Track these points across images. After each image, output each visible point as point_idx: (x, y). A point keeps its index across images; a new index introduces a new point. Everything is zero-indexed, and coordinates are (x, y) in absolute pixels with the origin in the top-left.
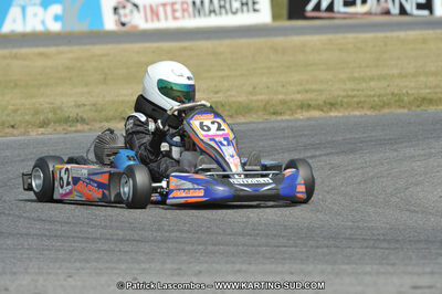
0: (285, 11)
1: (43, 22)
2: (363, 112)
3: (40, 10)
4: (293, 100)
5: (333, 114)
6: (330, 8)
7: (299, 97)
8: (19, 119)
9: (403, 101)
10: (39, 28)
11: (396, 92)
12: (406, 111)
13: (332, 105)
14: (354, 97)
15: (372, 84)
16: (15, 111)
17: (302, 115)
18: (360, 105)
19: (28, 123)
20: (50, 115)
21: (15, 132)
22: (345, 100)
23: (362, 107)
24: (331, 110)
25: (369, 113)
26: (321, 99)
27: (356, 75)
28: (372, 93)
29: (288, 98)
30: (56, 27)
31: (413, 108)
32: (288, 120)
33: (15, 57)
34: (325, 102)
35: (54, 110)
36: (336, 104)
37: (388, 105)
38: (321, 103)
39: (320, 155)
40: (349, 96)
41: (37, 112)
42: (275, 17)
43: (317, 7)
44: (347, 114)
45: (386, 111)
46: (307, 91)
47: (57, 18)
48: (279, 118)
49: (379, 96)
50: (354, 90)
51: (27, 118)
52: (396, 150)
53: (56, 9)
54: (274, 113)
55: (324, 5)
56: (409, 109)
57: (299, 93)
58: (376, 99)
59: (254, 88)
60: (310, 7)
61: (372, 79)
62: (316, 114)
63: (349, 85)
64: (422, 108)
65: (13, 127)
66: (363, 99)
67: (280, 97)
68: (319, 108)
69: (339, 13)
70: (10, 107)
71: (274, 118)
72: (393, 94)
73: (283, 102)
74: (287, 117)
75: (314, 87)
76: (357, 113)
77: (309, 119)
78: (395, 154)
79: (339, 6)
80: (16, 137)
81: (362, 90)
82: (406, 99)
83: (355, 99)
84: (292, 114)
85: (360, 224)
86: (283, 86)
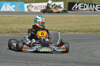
0: (67, 9)
1: (10, 9)
2: (83, 33)
3: (10, 6)
4: (67, 30)
5: (76, 33)
6: (78, 9)
7: (68, 29)
10: (10, 10)
11: (91, 29)
12: (93, 33)
13: (76, 31)
15: (86, 27)
16: (2, 29)
17: (69, 33)
18: (82, 31)
19: (5, 32)
20: (10, 31)
21: (2, 34)
22: (79, 30)
24: (76, 32)
26: (74, 29)
27: (82, 24)
28: (85, 29)
29: (66, 29)
30: (13, 10)
31: (95, 33)
32: (65, 34)
33: (3, 17)
35: (11, 30)
37: (88, 32)
38: (73, 30)
39: (72, 43)
40: (80, 29)
41: (7, 30)
43: (75, 8)
44: (79, 33)
45: (89, 33)
46: (70, 28)
47: (14, 8)
48: (63, 34)
51: (5, 31)
52: (90, 42)
53: (14, 6)
54: (62, 32)
55: (76, 8)
56: (94, 33)
58: (86, 30)
59: (58, 26)
60: (73, 8)
61: (86, 25)
62: (72, 33)
63: (80, 27)
64: (97, 33)
65: (1, 33)
66: (83, 30)
67: (64, 29)
68: (73, 32)
69: (80, 10)
72: (90, 29)
73: (65, 30)
74: (65, 33)
75: (72, 27)
76: (82, 33)
77: (70, 34)
78: (90, 43)
79: (80, 8)
81: (83, 28)
82: (93, 30)
83: (82, 30)
84: (66, 33)
85: (80, 59)
86: (65, 26)
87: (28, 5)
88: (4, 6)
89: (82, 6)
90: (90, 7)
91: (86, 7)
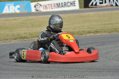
0: (83, 6)
1: (14, 10)
3: (13, 7)
5: (97, 34)
6: (96, 4)
7: (87, 30)
8: (9, 37)
9: (117, 30)
10: (13, 12)
11: (115, 28)
13: (97, 32)
14: (103, 29)
15: (108, 26)
16: (7, 35)
17: (88, 35)
18: (105, 32)
19: (11, 39)
20: (17, 36)
21: (7, 41)
22: (101, 30)
23: (106, 32)
25: (107, 34)
27: (103, 23)
28: (108, 28)
29: (85, 30)
30: (18, 11)
32: (84, 37)
33: (7, 20)
34: (95, 31)
35: (18, 35)
36: (98, 31)
37: (112, 31)
38: (94, 31)
40: (101, 29)
41: (13, 36)
42: (80, 7)
43: (92, 4)
44: (101, 34)
45: (112, 33)
46: (90, 28)
47: (18, 9)
48: (82, 36)
49: (110, 29)
50: (103, 28)
51: (11, 37)
52: (115, 44)
53: (18, 6)
54: (81, 34)
55: (94, 4)
57: (87, 28)
58: (109, 30)
59: (75, 27)
60: (90, 4)
61: (108, 24)
63: (102, 26)
65: (7, 40)
66: (105, 30)
67: (82, 30)
68: (93, 33)
69: (98, 6)
70: (6, 34)
71: (80, 36)
73: (83, 31)
75: (92, 27)
76: (104, 34)
77: (91, 36)
79: (98, 4)
80: (8, 43)
81: (105, 27)
82: (118, 30)
83: (103, 30)
84: (86, 35)
85: (106, 65)
86: (83, 27)
87: (36, 4)
88: (6, 7)
89: (101, 1)
90: (111, 1)
91: (105, 2)
